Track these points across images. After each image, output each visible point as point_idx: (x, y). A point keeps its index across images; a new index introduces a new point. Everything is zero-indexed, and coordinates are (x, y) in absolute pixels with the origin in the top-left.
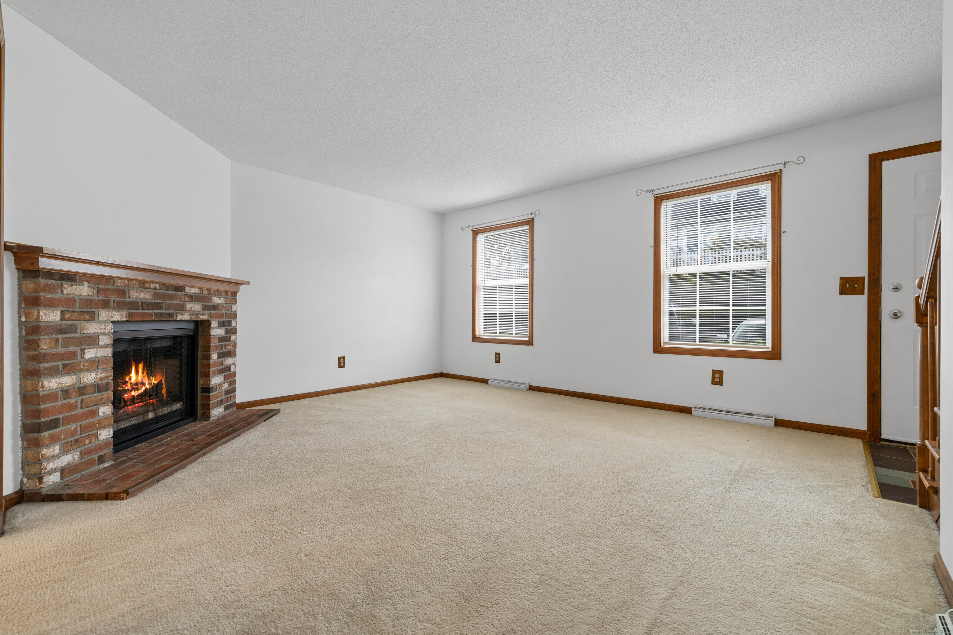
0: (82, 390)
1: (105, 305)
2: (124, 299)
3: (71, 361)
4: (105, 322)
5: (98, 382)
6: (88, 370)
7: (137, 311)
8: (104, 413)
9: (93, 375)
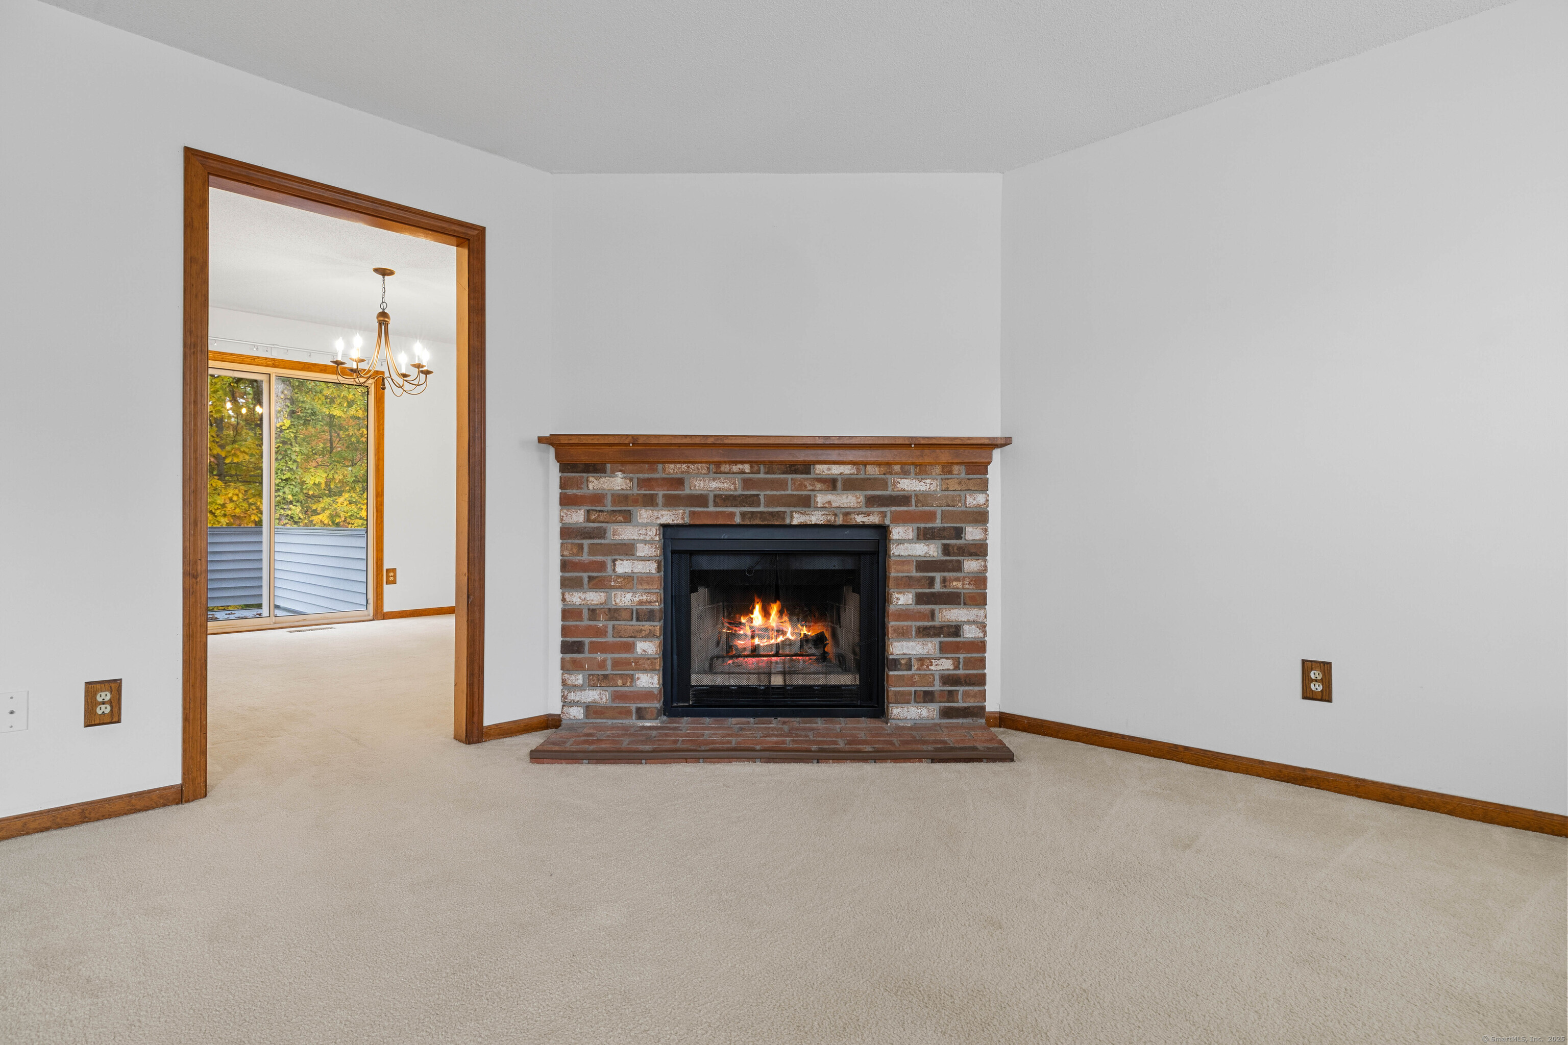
0: (614, 613)
1: (649, 502)
2: (681, 492)
3: (599, 574)
4: (645, 525)
5: (638, 607)
6: (621, 588)
7: (705, 509)
8: (644, 651)
9: (629, 596)
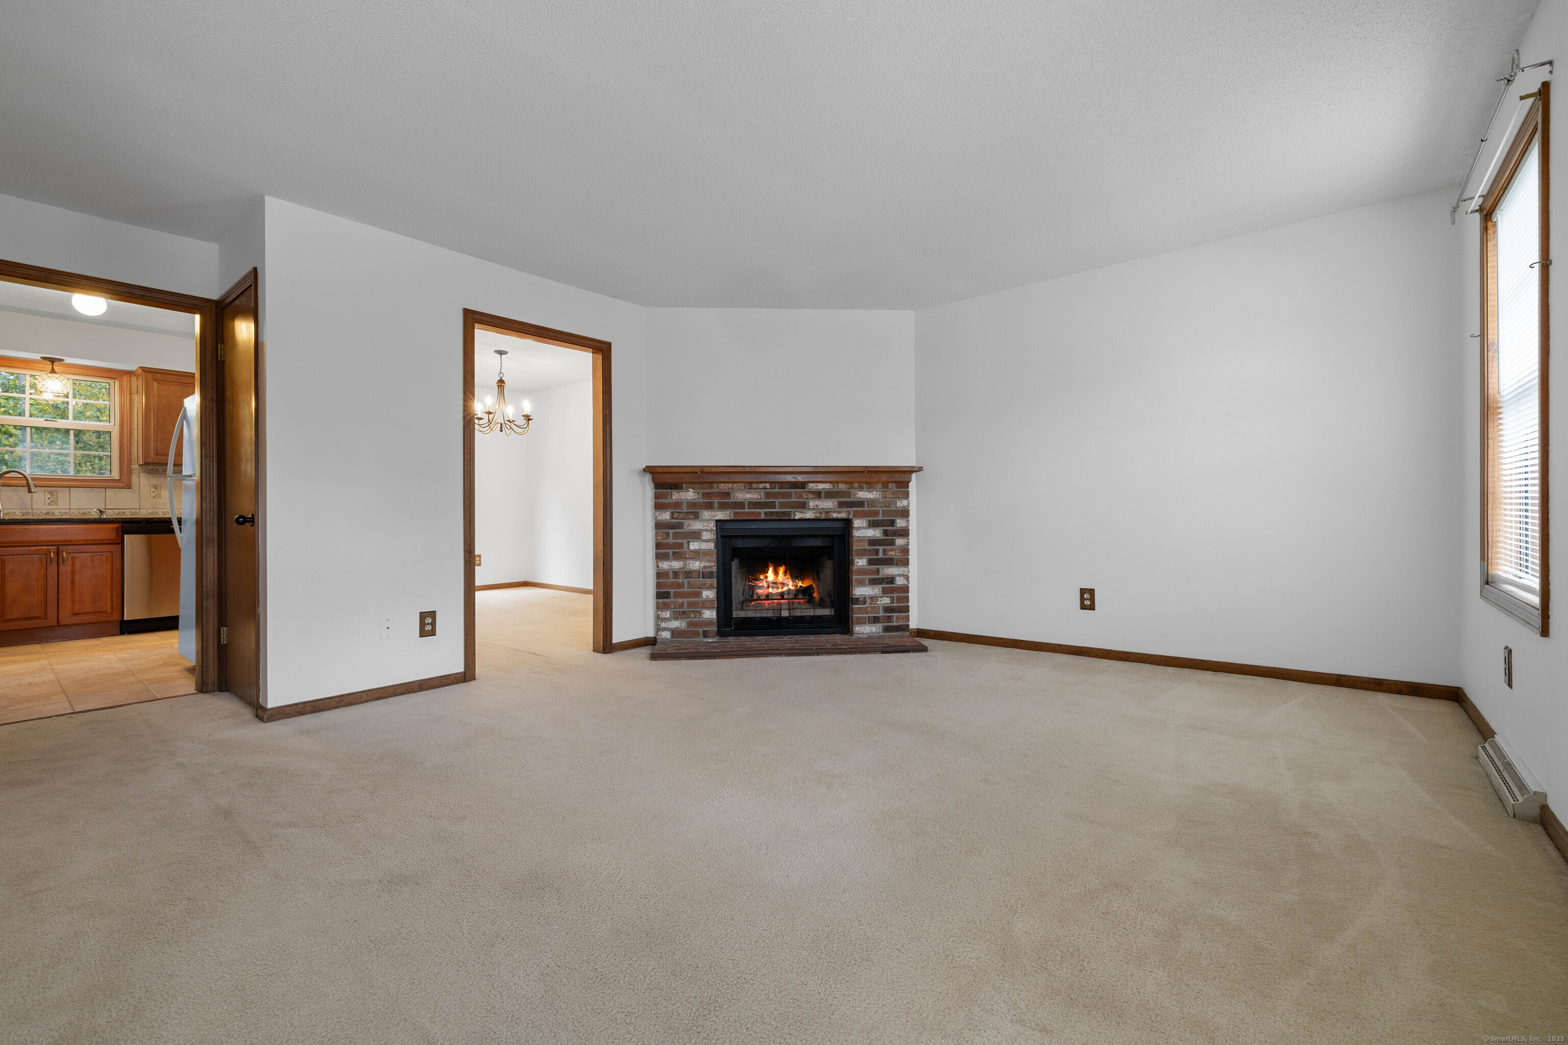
0: (688, 574)
1: (709, 506)
2: (728, 501)
3: (680, 551)
4: (707, 520)
5: (703, 570)
6: (692, 558)
7: (743, 511)
8: (707, 596)
9: (698, 563)
